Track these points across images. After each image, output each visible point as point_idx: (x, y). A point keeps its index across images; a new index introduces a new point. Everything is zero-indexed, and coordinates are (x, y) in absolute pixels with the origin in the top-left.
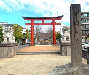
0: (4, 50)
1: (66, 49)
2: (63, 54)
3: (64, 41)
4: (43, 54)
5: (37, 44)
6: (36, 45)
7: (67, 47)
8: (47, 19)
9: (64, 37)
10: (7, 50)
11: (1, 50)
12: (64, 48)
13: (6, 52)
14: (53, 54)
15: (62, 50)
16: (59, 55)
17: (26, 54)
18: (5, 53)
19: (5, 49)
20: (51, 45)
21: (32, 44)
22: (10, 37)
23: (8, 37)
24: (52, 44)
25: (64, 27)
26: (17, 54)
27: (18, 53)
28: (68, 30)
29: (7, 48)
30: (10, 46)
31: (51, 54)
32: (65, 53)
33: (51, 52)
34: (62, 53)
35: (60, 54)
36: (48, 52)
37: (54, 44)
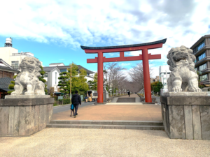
0: (11, 116)
1: (183, 117)
2: (174, 130)
3: (175, 92)
4: (115, 128)
5: (112, 102)
6: (107, 104)
7: (187, 110)
8: (130, 49)
9: (175, 79)
10: (16, 116)
11: (3, 115)
12: (175, 113)
13: (16, 122)
14: (142, 129)
15: (170, 118)
16: (161, 132)
17: (69, 127)
18: (13, 123)
19: (14, 113)
20: (141, 104)
21: (101, 99)
22: (28, 81)
23: (25, 82)
24: (142, 100)
25: (172, 50)
26: (48, 126)
27: (51, 122)
28: (185, 57)
29: (17, 109)
30: (23, 106)
31: (138, 128)
32: (180, 130)
33: (137, 124)
34: (168, 127)
35: (163, 129)
36: (129, 123)
37: (146, 101)
